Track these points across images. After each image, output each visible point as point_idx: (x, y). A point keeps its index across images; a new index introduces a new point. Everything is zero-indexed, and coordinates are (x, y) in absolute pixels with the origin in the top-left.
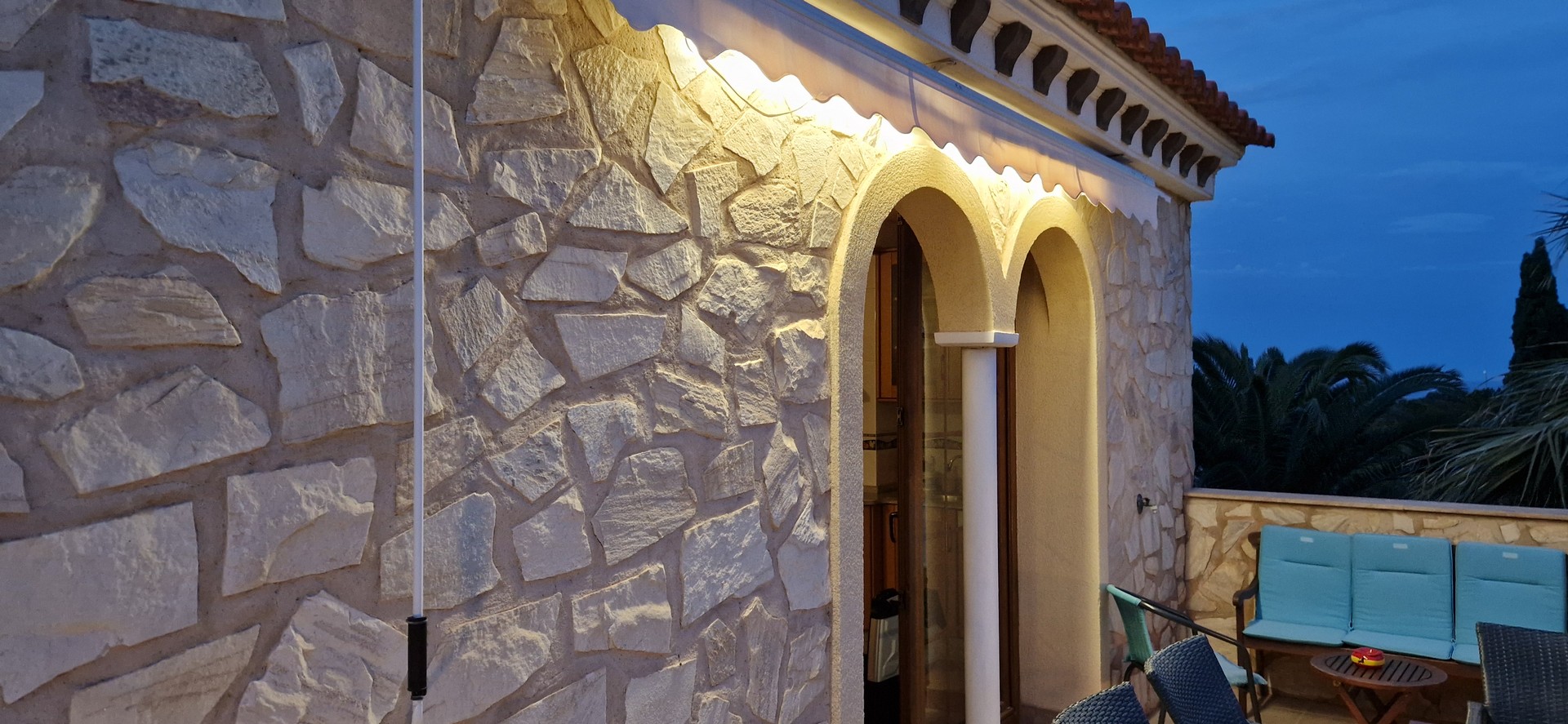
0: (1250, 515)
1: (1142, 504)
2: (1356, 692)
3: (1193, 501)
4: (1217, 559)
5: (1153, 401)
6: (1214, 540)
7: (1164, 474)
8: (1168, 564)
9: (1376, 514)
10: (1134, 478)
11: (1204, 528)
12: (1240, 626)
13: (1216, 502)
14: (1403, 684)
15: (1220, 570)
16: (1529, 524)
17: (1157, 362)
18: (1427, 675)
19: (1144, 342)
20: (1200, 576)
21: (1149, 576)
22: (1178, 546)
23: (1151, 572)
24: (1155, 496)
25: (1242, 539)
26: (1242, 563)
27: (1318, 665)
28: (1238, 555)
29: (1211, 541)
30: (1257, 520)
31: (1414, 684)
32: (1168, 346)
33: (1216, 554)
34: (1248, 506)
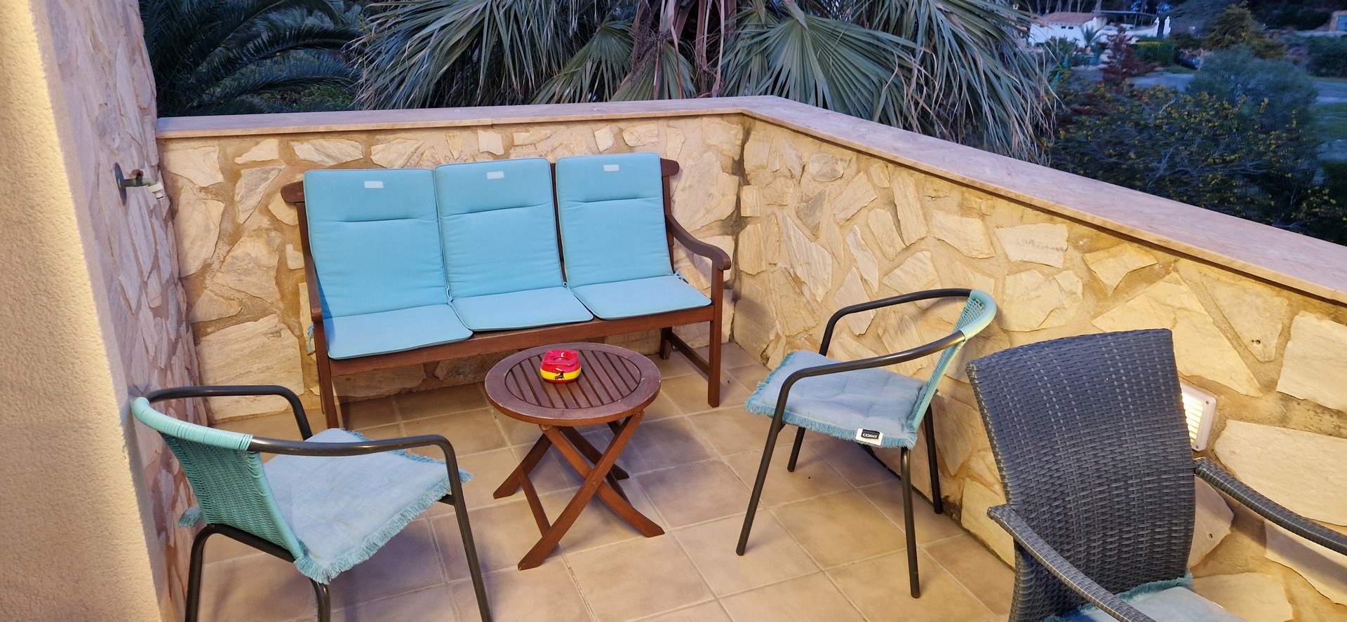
0: (276, 157)
3: (173, 146)
4: (232, 235)
6: (221, 206)
8: (166, 272)
9: (457, 133)
11: (202, 189)
13: (216, 142)
15: (238, 251)
16: (622, 125)
20: (206, 267)
21: (156, 314)
23: (156, 303)
25: (269, 196)
26: (273, 233)
28: (265, 222)
29: (217, 208)
30: (288, 163)
33: (228, 226)
34: (274, 142)
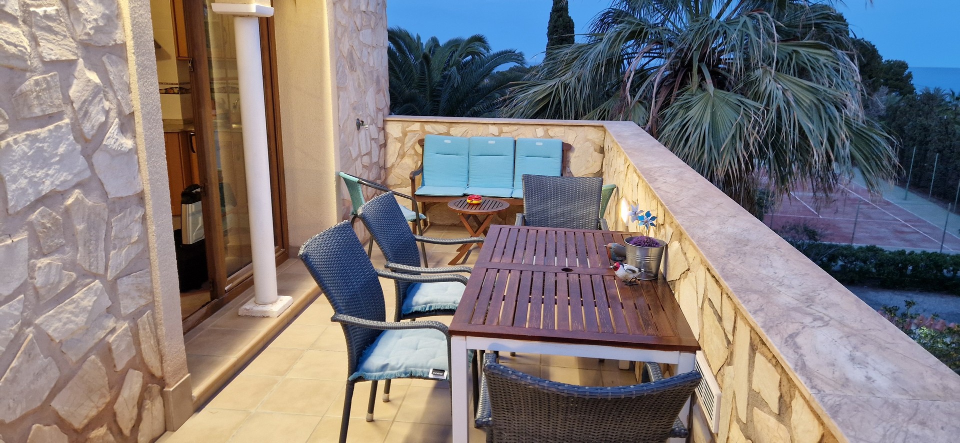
0: (419, 129)
1: (360, 124)
2: (468, 216)
3: (389, 123)
4: (402, 156)
5: (365, 61)
6: (400, 145)
7: (372, 108)
8: (375, 159)
9: (481, 125)
10: (354, 109)
11: (395, 138)
12: (414, 190)
13: (401, 123)
14: (490, 210)
15: (403, 161)
16: (548, 127)
17: (366, 36)
18: (500, 205)
19: (358, 23)
20: (393, 165)
21: (364, 167)
22: (381, 149)
23: (365, 164)
24: (367, 120)
25: (415, 143)
26: (415, 156)
27: (452, 206)
28: (413, 152)
29: (399, 145)
30: (423, 132)
31: (495, 210)
32: (373, 26)
33: (401, 152)
34: (418, 124)
